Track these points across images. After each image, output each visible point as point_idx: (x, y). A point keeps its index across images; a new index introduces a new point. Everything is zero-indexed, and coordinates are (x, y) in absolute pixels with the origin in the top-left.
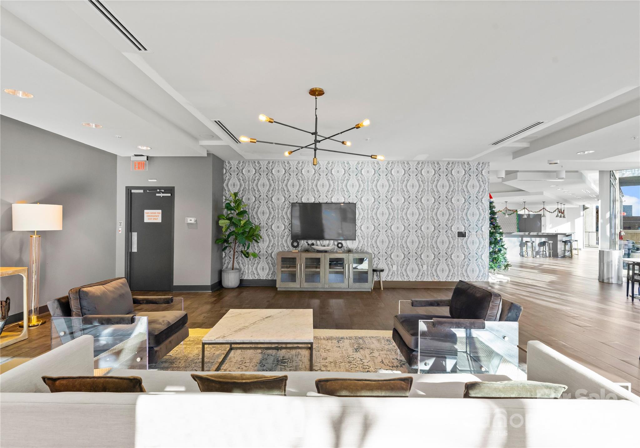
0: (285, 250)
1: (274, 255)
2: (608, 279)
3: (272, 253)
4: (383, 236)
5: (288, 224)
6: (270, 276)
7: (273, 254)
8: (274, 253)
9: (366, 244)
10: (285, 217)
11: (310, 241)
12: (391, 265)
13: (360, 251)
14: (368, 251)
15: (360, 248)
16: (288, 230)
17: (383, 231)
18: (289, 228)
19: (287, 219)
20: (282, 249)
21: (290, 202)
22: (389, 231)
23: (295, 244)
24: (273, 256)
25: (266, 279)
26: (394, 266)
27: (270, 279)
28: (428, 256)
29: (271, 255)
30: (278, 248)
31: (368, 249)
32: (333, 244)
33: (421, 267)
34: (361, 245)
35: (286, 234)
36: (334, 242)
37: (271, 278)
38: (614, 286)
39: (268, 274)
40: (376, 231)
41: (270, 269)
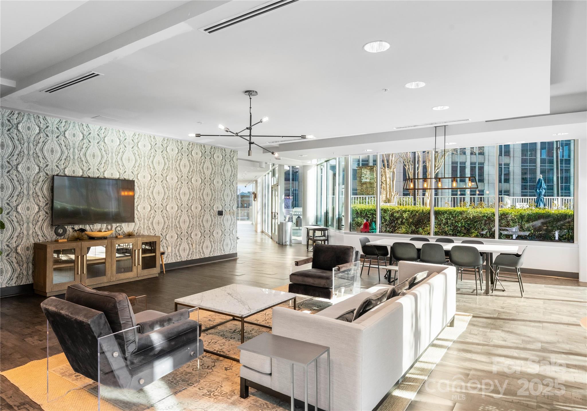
0: (40, 241)
1: (22, 249)
2: (285, 242)
3: (17, 246)
4: (159, 217)
5: (44, 204)
6: (14, 281)
7: (19, 249)
8: (20, 246)
9: (142, 227)
10: (39, 194)
11: (76, 226)
12: (166, 247)
13: (136, 234)
14: (144, 234)
15: (136, 231)
16: (44, 213)
17: (159, 211)
18: (45, 210)
19: (43, 197)
20: (34, 240)
21: (47, 174)
22: (165, 211)
23: (60, 231)
24: (19, 251)
25: (7, 287)
26: (168, 247)
27: (14, 285)
28: (196, 236)
29: (16, 250)
30: (28, 239)
31: (144, 232)
32: (106, 229)
33: (191, 246)
34: (137, 228)
35: (41, 219)
36: (107, 225)
37: (15, 283)
38: (288, 246)
39: (11, 279)
40: (153, 211)
41: (14, 270)
